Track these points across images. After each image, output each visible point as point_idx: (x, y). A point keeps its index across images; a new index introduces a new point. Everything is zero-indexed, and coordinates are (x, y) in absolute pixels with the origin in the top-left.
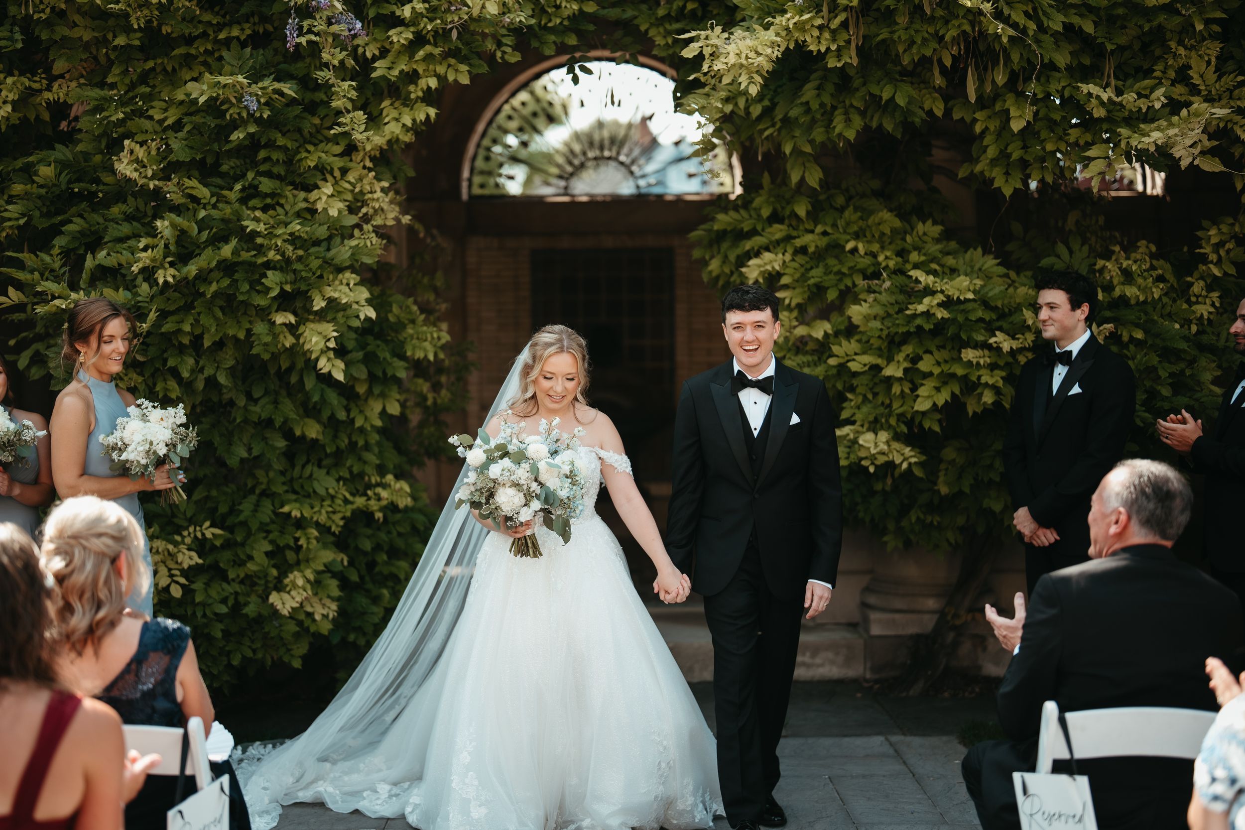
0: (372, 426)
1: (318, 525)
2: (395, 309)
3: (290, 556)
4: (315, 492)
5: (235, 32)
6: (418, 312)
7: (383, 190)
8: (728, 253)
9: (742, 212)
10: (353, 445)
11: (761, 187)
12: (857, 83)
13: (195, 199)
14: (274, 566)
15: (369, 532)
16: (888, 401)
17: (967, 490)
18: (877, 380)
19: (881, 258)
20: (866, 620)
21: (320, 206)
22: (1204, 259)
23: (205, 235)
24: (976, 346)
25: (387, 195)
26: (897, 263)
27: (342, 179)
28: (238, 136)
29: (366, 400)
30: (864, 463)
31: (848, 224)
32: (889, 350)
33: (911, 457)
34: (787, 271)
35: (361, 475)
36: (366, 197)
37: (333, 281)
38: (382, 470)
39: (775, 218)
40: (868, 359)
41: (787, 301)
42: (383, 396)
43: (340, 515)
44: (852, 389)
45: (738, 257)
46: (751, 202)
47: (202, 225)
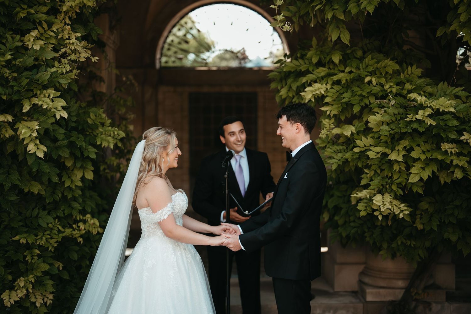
0: (76, 186)
1: (40, 247)
2: (92, 115)
3: (22, 267)
4: (39, 225)
6: (107, 118)
7: (77, 38)
8: (292, 85)
9: (300, 60)
10: (64, 197)
11: (312, 47)
14: (10, 273)
15: (77, 248)
16: (390, 175)
17: (435, 228)
18: (383, 162)
19: (387, 87)
20: (363, 291)
25: (80, 42)
26: (397, 90)
27: (48, 30)
29: (73, 170)
30: (376, 213)
31: (367, 67)
32: (392, 143)
33: (405, 210)
34: (329, 94)
35: (71, 215)
36: (65, 43)
37: (40, 94)
38: (83, 212)
39: (320, 64)
40: (378, 149)
41: (328, 113)
42: (83, 168)
43: (55, 240)
44: (368, 167)
45: (298, 87)
46: (306, 55)
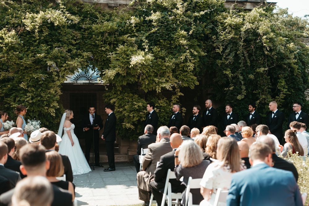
0: (56, 123)
5: (38, 67)
9: (110, 93)
12: (126, 77)
13: (33, 91)
16: (130, 120)
18: (129, 117)
19: (129, 100)
20: (128, 153)
21: (51, 92)
22: (172, 100)
23: (35, 96)
24: (142, 112)
25: (60, 90)
26: (132, 101)
27: (54, 88)
28: (40, 83)
30: (127, 128)
31: (125, 95)
32: (130, 112)
33: (133, 127)
34: (116, 101)
36: (57, 91)
37: (53, 102)
40: (127, 114)
42: (57, 119)
45: (109, 99)
46: (111, 91)
47: (35, 94)
